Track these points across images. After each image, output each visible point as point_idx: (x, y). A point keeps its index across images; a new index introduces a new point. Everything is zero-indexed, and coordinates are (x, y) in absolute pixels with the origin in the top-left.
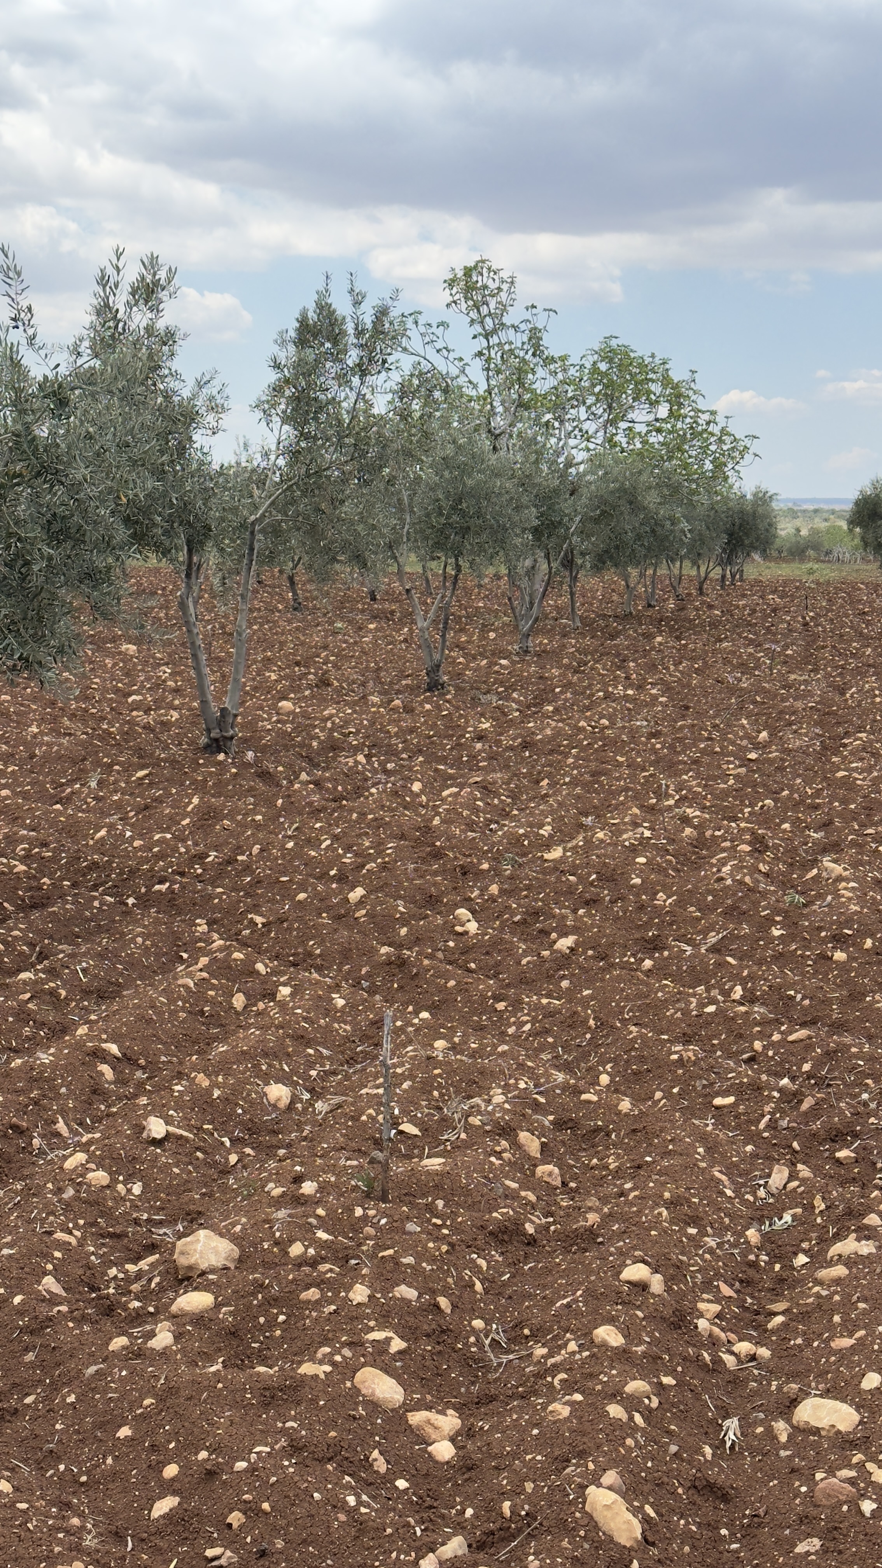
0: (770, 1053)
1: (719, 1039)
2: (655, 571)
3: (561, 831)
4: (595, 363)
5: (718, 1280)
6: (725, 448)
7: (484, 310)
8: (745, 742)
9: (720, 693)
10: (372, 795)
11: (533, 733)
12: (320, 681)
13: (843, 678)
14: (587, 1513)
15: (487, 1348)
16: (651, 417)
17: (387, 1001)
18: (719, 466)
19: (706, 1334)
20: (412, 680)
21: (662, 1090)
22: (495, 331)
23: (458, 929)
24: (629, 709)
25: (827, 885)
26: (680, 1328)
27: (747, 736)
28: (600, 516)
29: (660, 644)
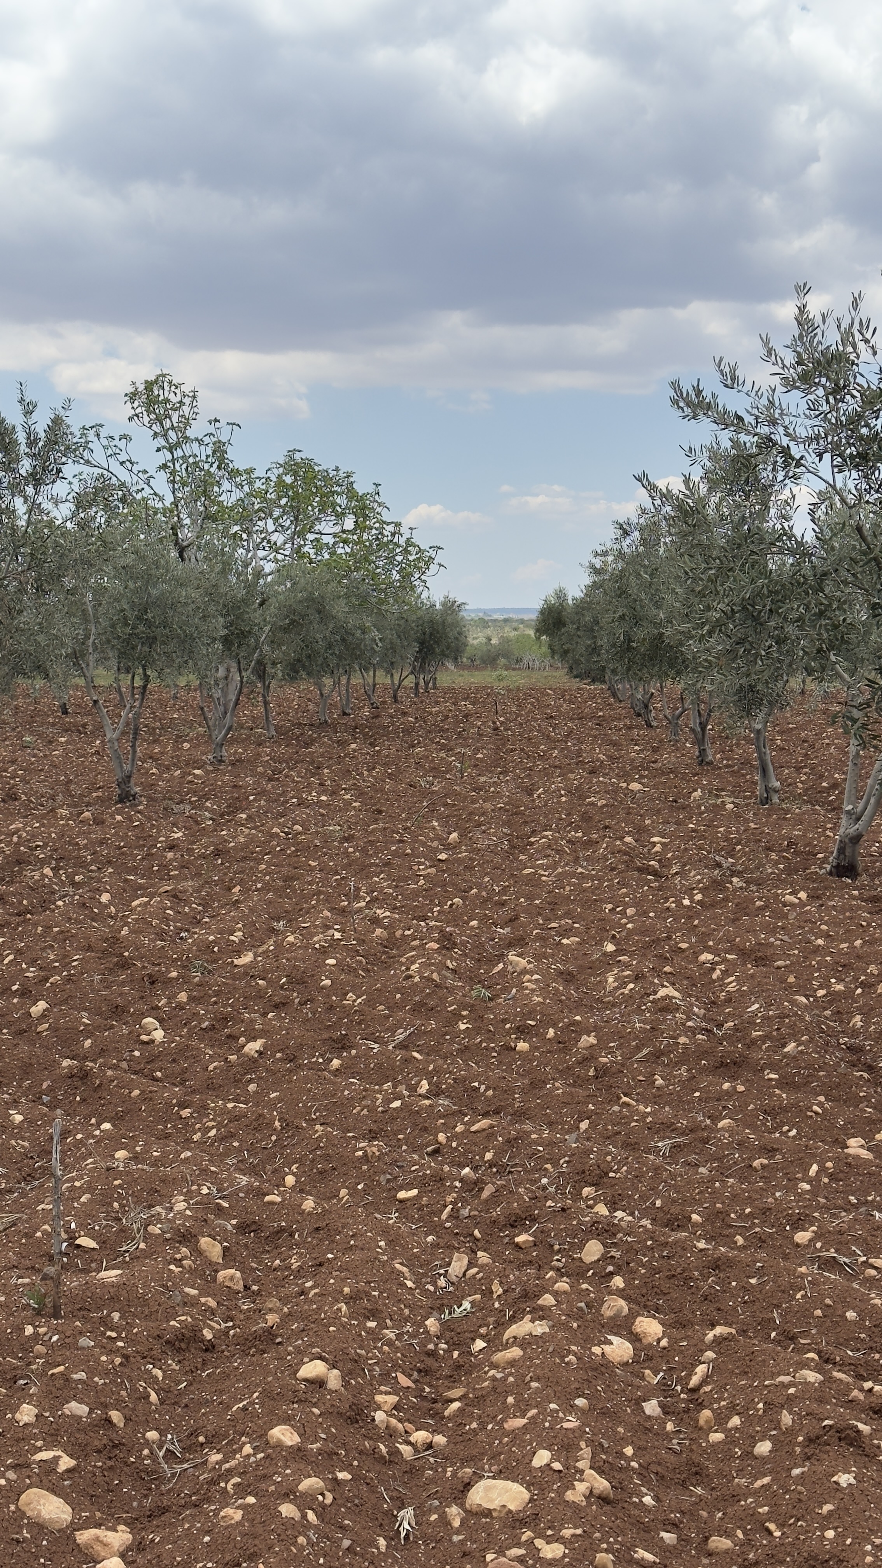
0: (454, 1144)
1: (404, 1134)
2: (349, 679)
3: (252, 936)
4: (279, 476)
5: (396, 1371)
6: (411, 558)
7: (167, 424)
8: (435, 844)
9: (412, 796)
10: (58, 907)
11: (226, 841)
12: (7, 795)
13: (531, 779)
15: (161, 1460)
16: (337, 529)
17: (68, 1115)
18: (406, 576)
19: (383, 1426)
20: (103, 793)
21: (347, 1188)
22: (178, 444)
23: (144, 1038)
24: (323, 815)
25: (512, 978)
26: (357, 1422)
27: (438, 838)
28: (289, 625)
29: (354, 751)
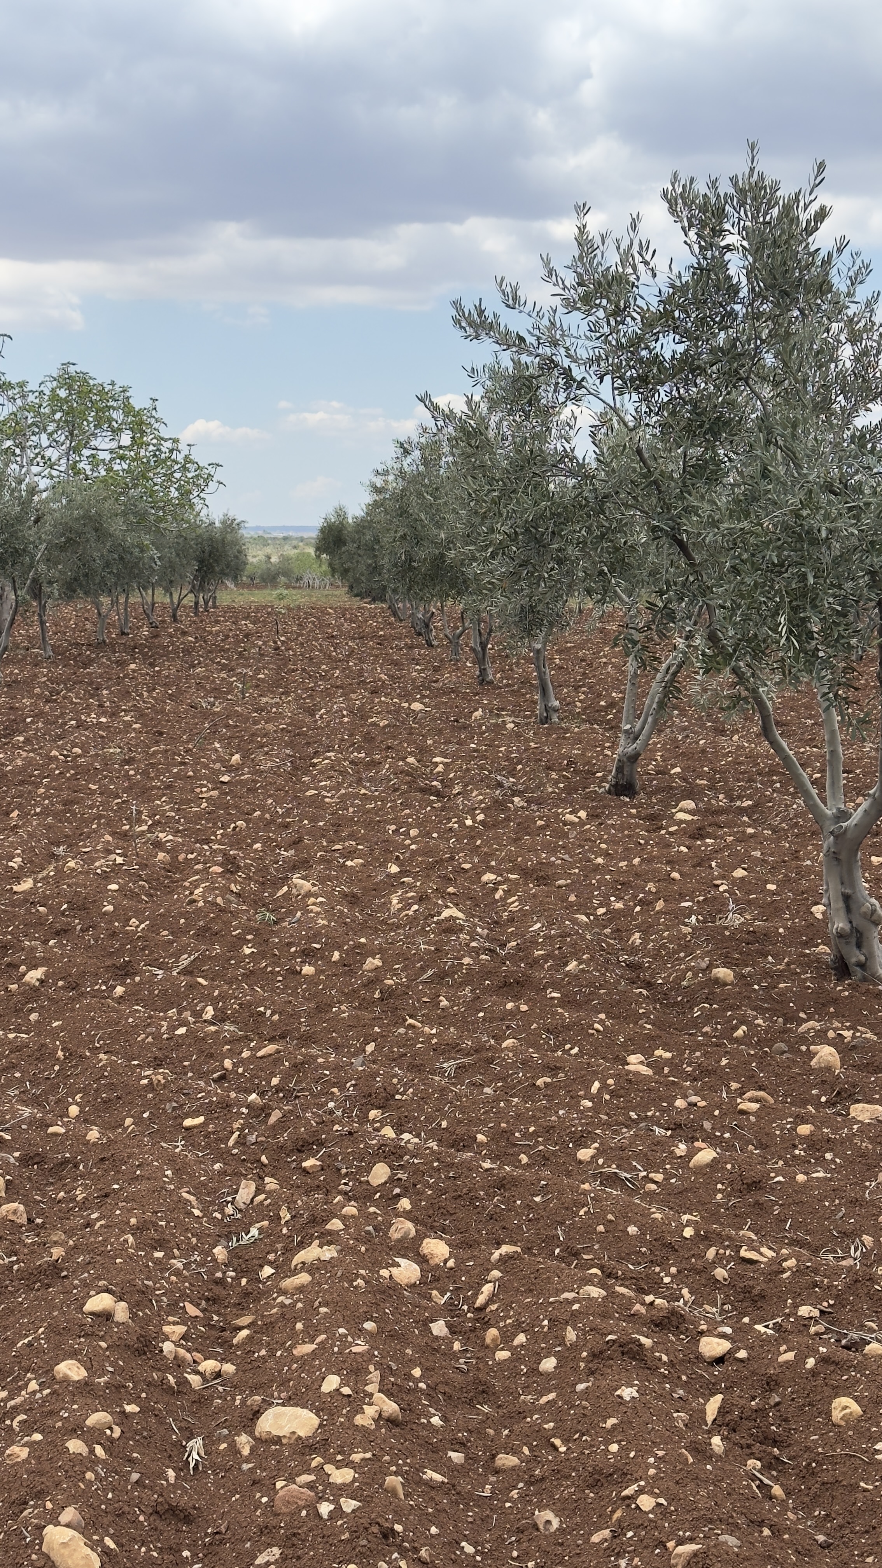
0: (240, 1070)
1: (190, 1060)
2: (127, 598)
3: (31, 862)
4: (53, 390)
5: (184, 1301)
6: (190, 475)
8: (218, 766)
9: (194, 717)
11: (3, 764)
13: (313, 699)
14: (44, 1554)
16: (114, 445)
18: (185, 494)
19: (171, 1357)
21: (132, 1117)
24: (102, 737)
25: (297, 901)
26: (145, 1353)
27: (220, 760)
28: (65, 543)
29: (134, 671)
